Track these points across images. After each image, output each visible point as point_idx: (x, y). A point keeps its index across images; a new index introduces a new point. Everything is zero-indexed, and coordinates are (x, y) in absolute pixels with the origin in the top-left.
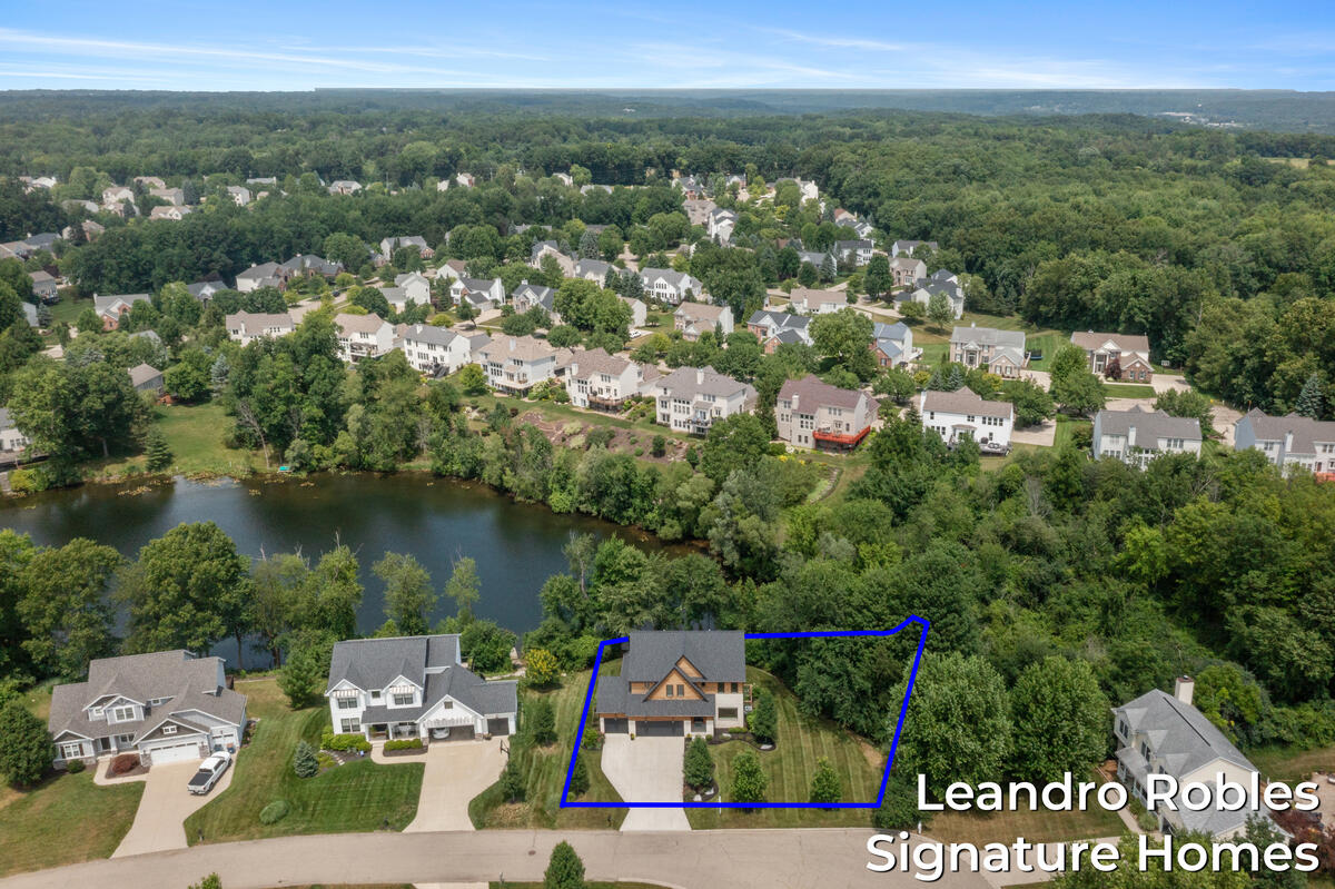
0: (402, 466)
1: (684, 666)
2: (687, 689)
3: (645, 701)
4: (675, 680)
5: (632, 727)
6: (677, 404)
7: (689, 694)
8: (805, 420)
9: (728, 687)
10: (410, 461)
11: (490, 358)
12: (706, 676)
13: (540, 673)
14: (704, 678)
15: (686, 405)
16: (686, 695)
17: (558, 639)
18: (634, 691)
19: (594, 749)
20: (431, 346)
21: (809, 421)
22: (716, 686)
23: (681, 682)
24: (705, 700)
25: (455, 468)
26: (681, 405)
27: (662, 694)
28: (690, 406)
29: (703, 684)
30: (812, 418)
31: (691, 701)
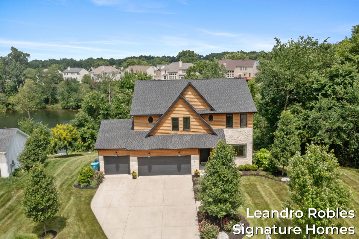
0: (49, 107)
1: (190, 96)
2: (194, 123)
3: (149, 135)
4: (180, 112)
5: (134, 165)
6: (171, 76)
7: (196, 127)
8: (229, 73)
9: (236, 120)
10: (53, 105)
11: (94, 73)
12: (214, 107)
13: (60, 140)
14: (212, 109)
15: (175, 76)
16: (192, 129)
17: (86, 127)
18: (136, 128)
19: (88, 187)
20: (73, 74)
21: (232, 73)
22: (224, 118)
23: (188, 114)
24: (214, 134)
25: (71, 104)
26: (173, 76)
27: (166, 127)
28: (177, 76)
29: (211, 117)
30: (233, 72)
31: (199, 136)
